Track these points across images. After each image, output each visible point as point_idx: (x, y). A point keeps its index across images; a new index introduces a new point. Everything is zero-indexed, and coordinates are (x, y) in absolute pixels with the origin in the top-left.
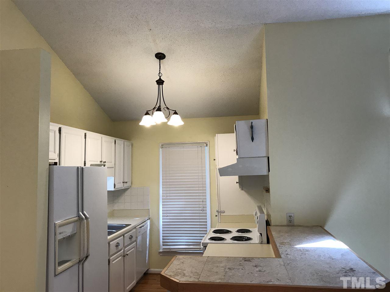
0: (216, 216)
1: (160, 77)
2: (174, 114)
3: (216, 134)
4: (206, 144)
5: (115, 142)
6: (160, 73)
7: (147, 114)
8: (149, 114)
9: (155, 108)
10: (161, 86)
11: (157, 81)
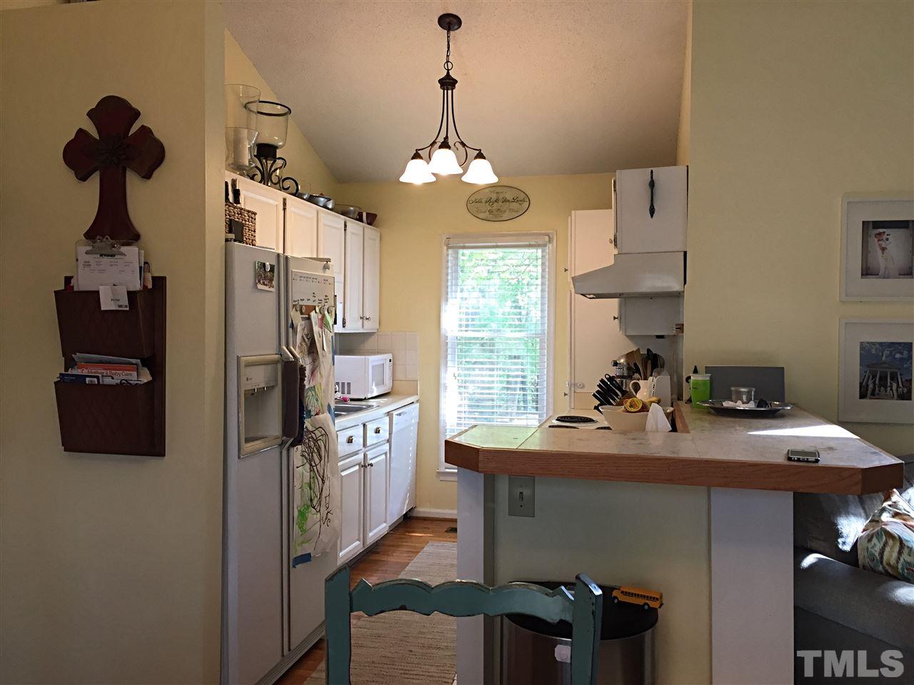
0: (565, 394)
1: (448, 70)
2: (476, 158)
3: (573, 212)
4: (549, 237)
5: (345, 226)
6: (448, 62)
7: (417, 156)
8: (421, 158)
9: (434, 143)
10: (450, 92)
11: (440, 81)
